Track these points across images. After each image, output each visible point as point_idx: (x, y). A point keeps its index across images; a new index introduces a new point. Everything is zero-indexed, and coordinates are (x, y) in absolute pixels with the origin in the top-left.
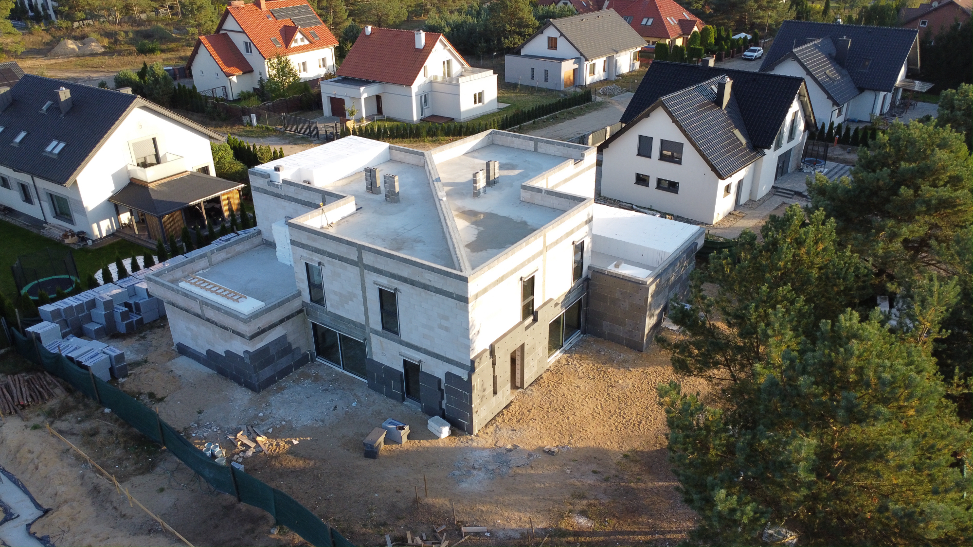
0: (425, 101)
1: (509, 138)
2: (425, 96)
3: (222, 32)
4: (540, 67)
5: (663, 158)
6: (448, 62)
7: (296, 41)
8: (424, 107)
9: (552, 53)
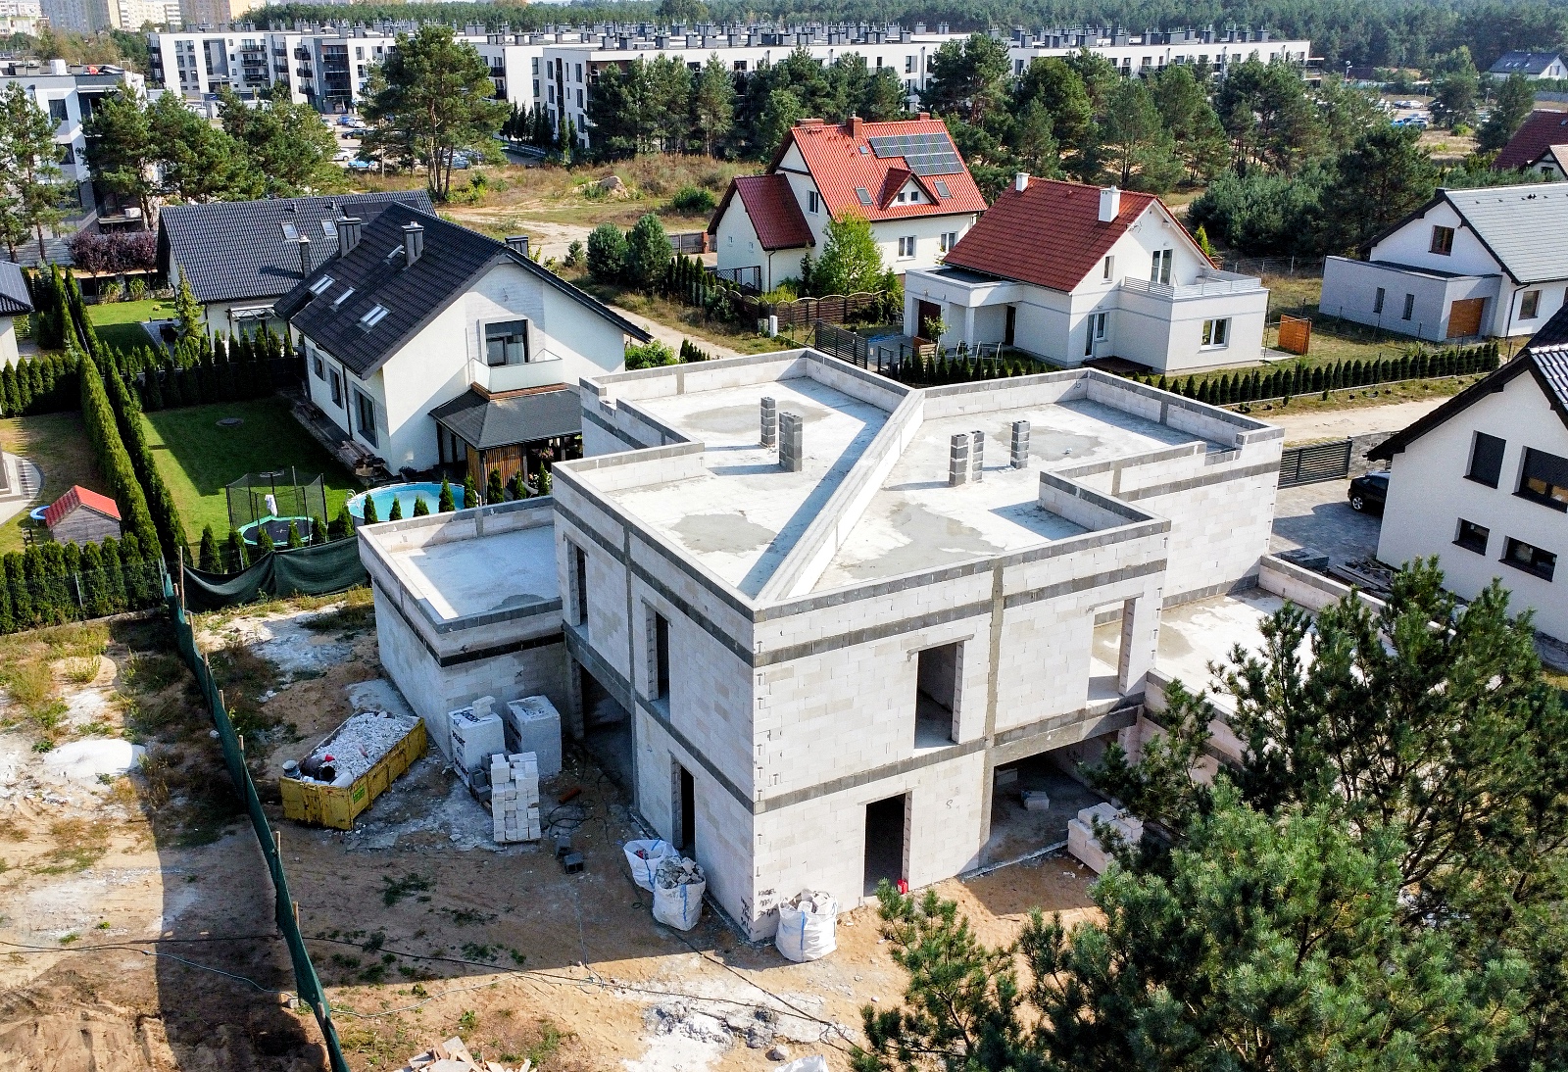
0: (1101, 328)
1: (1117, 390)
2: (1102, 316)
3: (779, 172)
4: (1397, 286)
5: (1524, 491)
6: (1168, 254)
7: (902, 198)
8: (1095, 338)
9: (1439, 261)
